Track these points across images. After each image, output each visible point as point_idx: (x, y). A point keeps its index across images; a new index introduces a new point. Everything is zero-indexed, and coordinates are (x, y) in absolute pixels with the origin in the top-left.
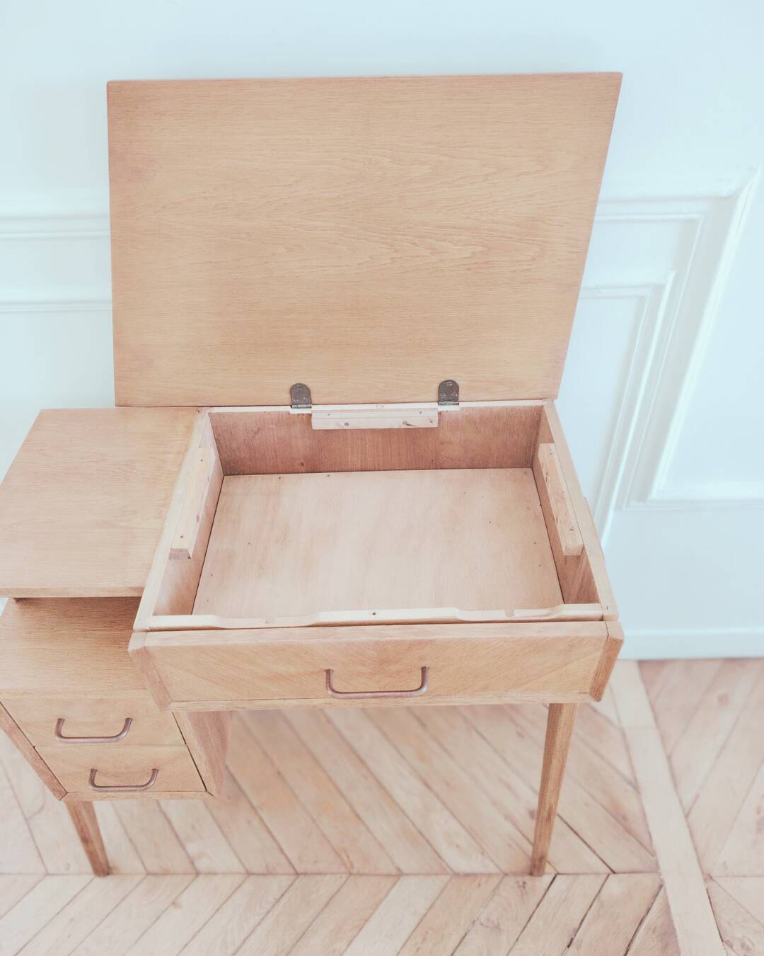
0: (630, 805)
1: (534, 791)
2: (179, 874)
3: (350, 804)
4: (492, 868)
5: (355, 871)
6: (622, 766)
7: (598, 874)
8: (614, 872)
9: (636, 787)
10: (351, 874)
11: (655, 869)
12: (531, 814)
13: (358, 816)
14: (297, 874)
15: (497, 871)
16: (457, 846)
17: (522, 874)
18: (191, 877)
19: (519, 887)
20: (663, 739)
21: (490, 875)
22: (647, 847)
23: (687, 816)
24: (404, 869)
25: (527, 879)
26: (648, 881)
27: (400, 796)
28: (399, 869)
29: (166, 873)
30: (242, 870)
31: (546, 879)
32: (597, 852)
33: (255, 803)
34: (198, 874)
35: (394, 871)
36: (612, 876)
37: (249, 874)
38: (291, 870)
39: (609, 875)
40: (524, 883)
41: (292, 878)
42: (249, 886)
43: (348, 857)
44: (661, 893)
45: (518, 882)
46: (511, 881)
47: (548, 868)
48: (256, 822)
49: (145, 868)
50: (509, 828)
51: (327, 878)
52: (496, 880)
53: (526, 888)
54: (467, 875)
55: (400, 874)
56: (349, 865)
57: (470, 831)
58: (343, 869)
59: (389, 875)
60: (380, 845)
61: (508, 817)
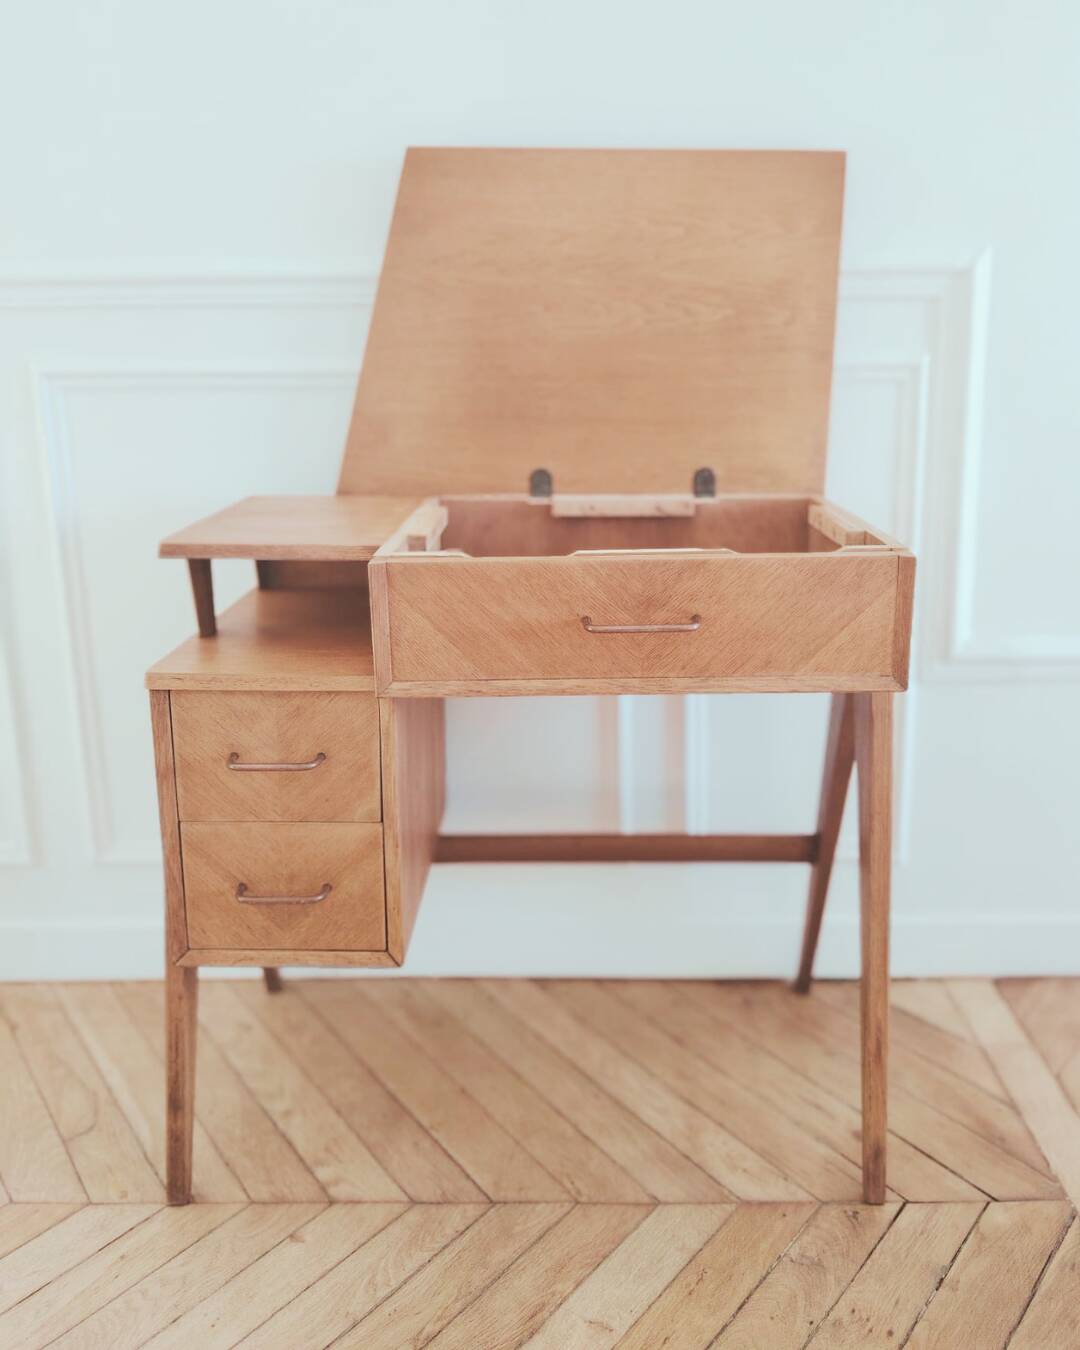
0: (1007, 1126)
1: (854, 1110)
2: (302, 1203)
3: (575, 1127)
4: (802, 1196)
5: (584, 1199)
6: (988, 1084)
7: (968, 1202)
8: (995, 1200)
9: (1012, 1106)
10: (577, 1203)
11: (1061, 1195)
12: (854, 1134)
13: (586, 1138)
14: (492, 1203)
15: (811, 1199)
16: (745, 1171)
17: (850, 1202)
18: (320, 1207)
19: (848, 1217)
21: (799, 1204)
22: (1043, 1172)
24: (661, 1196)
25: (860, 1208)
26: (1051, 1209)
27: (650, 1115)
28: (656, 1198)
29: (280, 1202)
30: (404, 1199)
31: (890, 1209)
32: (966, 1177)
33: (425, 1123)
34: (332, 1202)
35: (646, 1200)
36: (993, 1204)
37: (415, 1202)
38: (482, 1198)
39: (988, 1203)
40: (856, 1213)
41: (483, 1207)
42: (415, 1216)
43: (572, 1183)
44: (1076, 1224)
45: (845, 1212)
46: (834, 1212)
47: (889, 1195)
48: (425, 1144)
49: (248, 1195)
50: (823, 1150)
51: (539, 1208)
52: (807, 1213)
53: (859, 1219)
54: (762, 1204)
55: (655, 1203)
56: (573, 1192)
57: (763, 1154)
58: (564, 1196)
59: (637, 1204)
60: (623, 1169)
61: (822, 1139)
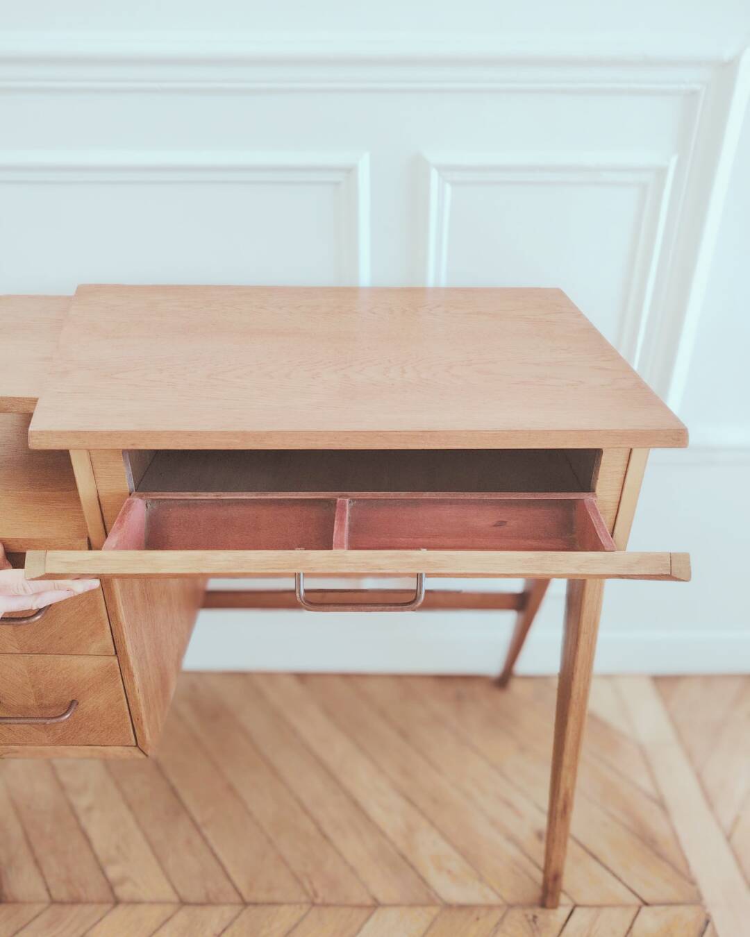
0: (658, 826)
1: (540, 809)
2: (92, 902)
3: (316, 823)
4: (493, 899)
5: (319, 901)
6: (644, 782)
7: (627, 906)
8: (646, 904)
9: (662, 804)
10: (313, 904)
11: (697, 900)
12: (539, 835)
13: (325, 837)
14: (245, 904)
15: (500, 902)
16: (449, 872)
17: (531, 905)
18: (107, 907)
19: (529, 921)
20: (689, 755)
21: (490, 907)
22: (684, 874)
23: (728, 838)
24: (381, 897)
25: (538, 911)
26: (689, 914)
27: (376, 812)
28: (375, 900)
29: (75, 901)
30: (175, 898)
31: (562, 912)
32: (624, 880)
33: (199, 819)
34: (117, 902)
35: (369, 902)
36: (644, 909)
37: (183, 903)
38: (237, 899)
39: (640, 908)
40: (535, 917)
41: (238, 908)
42: (182, 918)
43: (311, 883)
44: (709, 928)
45: (526, 916)
46: (517, 914)
47: (563, 899)
48: (197, 841)
49: (50, 895)
50: (512, 851)
51: (283, 909)
52: (497, 914)
53: (538, 923)
54: (462, 907)
55: (376, 905)
56: (311, 893)
57: (464, 854)
58: (304, 898)
59: (360, 906)
60: (353, 870)
61: (511, 839)
